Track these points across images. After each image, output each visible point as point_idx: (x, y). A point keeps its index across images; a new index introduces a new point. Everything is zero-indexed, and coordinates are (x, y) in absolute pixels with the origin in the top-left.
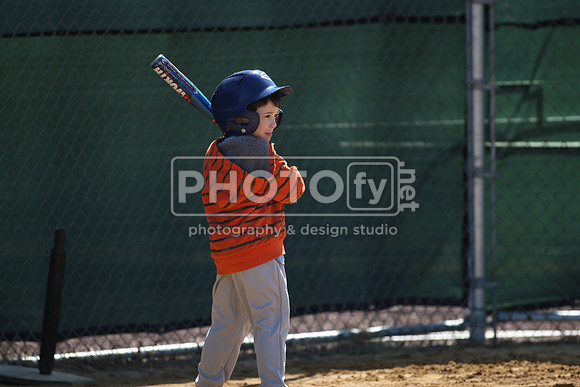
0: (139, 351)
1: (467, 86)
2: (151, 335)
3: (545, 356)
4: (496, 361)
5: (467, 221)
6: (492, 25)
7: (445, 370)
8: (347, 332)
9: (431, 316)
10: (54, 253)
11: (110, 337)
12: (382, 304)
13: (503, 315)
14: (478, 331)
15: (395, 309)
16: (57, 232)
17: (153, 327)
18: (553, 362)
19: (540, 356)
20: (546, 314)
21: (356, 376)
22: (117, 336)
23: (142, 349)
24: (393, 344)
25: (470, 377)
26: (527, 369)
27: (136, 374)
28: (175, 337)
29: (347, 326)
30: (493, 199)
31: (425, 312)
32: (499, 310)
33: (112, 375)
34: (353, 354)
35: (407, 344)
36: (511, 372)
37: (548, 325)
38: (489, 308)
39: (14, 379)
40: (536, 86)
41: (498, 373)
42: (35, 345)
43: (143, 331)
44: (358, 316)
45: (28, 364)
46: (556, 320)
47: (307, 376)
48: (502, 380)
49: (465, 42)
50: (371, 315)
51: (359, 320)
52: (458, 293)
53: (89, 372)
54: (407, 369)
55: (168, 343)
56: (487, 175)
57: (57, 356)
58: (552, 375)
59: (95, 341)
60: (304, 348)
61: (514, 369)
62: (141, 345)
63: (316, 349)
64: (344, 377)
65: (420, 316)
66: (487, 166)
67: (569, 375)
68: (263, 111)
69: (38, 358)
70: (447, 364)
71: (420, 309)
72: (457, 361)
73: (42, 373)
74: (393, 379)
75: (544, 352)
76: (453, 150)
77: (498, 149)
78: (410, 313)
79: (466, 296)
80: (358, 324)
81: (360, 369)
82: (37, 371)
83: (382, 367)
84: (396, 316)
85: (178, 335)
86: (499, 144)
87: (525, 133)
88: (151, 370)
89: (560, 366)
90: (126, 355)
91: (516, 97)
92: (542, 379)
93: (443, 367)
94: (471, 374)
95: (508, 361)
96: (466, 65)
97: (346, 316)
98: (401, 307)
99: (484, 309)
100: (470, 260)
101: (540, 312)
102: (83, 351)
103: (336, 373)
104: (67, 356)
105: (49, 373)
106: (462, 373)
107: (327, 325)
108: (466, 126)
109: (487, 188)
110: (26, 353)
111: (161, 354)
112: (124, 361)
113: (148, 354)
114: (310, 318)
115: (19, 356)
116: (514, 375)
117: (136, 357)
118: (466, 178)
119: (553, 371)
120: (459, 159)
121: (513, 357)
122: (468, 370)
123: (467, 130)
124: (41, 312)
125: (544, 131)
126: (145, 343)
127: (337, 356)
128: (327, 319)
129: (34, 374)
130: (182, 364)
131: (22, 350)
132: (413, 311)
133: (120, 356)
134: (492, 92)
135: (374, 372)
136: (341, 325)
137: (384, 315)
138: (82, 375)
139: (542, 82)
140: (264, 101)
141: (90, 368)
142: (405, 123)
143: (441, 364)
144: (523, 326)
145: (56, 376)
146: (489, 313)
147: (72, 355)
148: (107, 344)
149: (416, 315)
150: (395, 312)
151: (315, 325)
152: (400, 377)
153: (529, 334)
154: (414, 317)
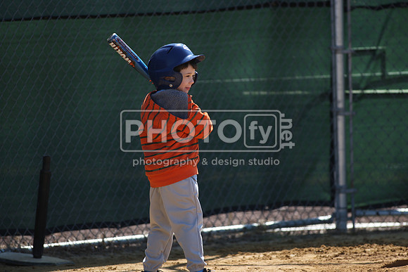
0: (103, 241)
1: (332, 51)
2: (112, 229)
3: (389, 240)
4: (355, 244)
5: (333, 146)
6: (349, 8)
7: (319, 251)
8: (249, 225)
9: (308, 214)
10: (42, 172)
11: (83, 231)
12: (274, 205)
13: (359, 212)
14: (341, 223)
15: (283, 208)
16: (44, 158)
17: (113, 224)
18: (395, 244)
19: (385, 240)
20: (390, 211)
21: (255, 256)
22: (88, 231)
23: (106, 240)
24: (282, 234)
25: (336, 256)
26: (376, 249)
27: (102, 257)
28: (129, 230)
29: (249, 222)
30: (351, 130)
31: (305, 210)
32: (356, 208)
33: (84, 258)
34: (254, 241)
35: (292, 233)
36: (365, 252)
37: (391, 218)
38: (349, 207)
39: (15, 261)
40: (380, 50)
41: (356, 253)
42: (30, 238)
43: (106, 227)
44: (257, 214)
45: (25, 251)
46: (397, 215)
47: (221, 257)
48: (359, 257)
49: (330, 20)
50: (266, 214)
51: (258, 217)
52: (327, 197)
53: (68, 256)
54: (292, 251)
55: (123, 235)
56: (347, 114)
57: (45, 246)
58: (394, 254)
59: (72, 234)
60: (219, 237)
61: (367, 250)
62: (104, 237)
63: (227, 237)
64: (247, 257)
65: (301, 213)
66: (346, 107)
67: (406, 253)
68: (185, 72)
69: (32, 247)
70: (320, 247)
71: (301, 208)
72: (327, 245)
73: (35, 257)
74: (282, 258)
75: (389, 237)
76: (323, 96)
77: (354, 95)
78: (294, 211)
79: (333, 199)
80: (258, 220)
81: (259, 251)
82: (32, 256)
83: (274, 250)
84: (284, 214)
85: (131, 229)
86: (355, 92)
87: (372, 84)
88: (112, 254)
89: (399, 247)
90: (94, 244)
91: (367, 58)
92: (387, 256)
93: (317, 249)
94: (337, 254)
95: (363, 244)
96: (331, 36)
97: (249, 214)
98: (287, 207)
99: (346, 208)
100: (335, 173)
101: (385, 209)
102: (64, 241)
103: (242, 254)
104: (53, 245)
105: (40, 257)
106: (331, 253)
107: (236, 221)
108: (331, 79)
109: (347, 123)
110: (24, 243)
111: (119, 243)
112: (93, 248)
113: (109, 243)
114: (223, 216)
115: (19, 246)
116: (367, 254)
117: (101, 245)
118: (332, 116)
119: (394, 251)
120: (327, 102)
121: (366, 241)
122: (334, 251)
123: (332, 82)
124: (34, 214)
125: (386, 82)
126: (107, 235)
127: (243, 243)
128: (235, 216)
129: (29, 258)
130: (133, 249)
131: (21, 241)
132: (296, 210)
133: (90, 244)
134: (350, 55)
135: (268, 254)
136: (245, 221)
137: (275, 213)
138: (63, 259)
139: (385, 48)
140: (186, 65)
141: (68, 253)
142: (289, 78)
143: (316, 247)
144: (373, 220)
145: (45, 259)
146: (349, 211)
147: (56, 244)
148: (81, 237)
149: (298, 213)
150: (283, 211)
151: (227, 221)
152: (287, 256)
153: (378, 225)
154: (296, 214)
